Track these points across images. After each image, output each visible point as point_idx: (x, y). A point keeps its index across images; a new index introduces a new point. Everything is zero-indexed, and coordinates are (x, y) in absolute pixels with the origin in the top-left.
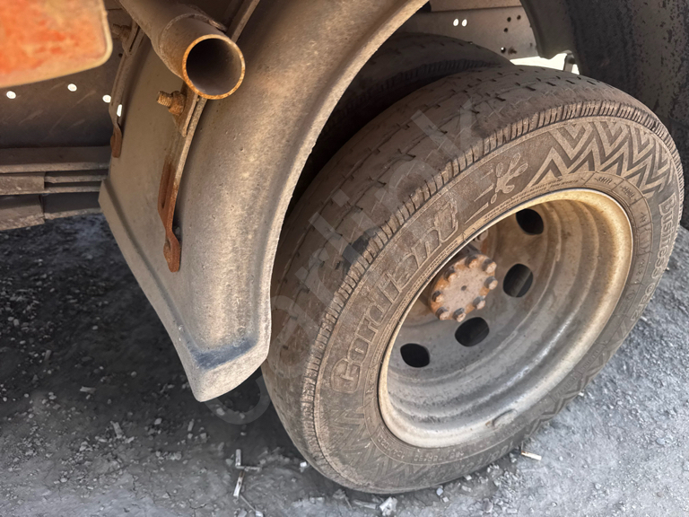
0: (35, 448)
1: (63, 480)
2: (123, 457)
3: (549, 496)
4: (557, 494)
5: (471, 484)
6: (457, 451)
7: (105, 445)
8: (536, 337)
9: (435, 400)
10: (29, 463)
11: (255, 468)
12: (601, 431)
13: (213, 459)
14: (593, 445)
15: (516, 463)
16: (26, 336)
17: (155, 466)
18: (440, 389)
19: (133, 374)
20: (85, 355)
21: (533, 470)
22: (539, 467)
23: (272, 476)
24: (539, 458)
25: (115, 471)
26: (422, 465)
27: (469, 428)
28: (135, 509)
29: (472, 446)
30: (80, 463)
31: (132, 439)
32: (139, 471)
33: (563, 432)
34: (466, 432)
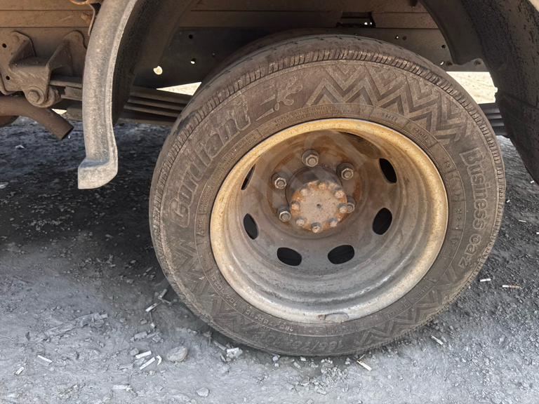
0: (66, 254)
1: (69, 272)
2: (104, 272)
3: (360, 395)
4: (368, 396)
5: (303, 364)
6: (288, 325)
7: (99, 263)
8: (384, 267)
9: (287, 287)
10: (59, 260)
11: (168, 302)
12: (442, 374)
13: (149, 290)
14: (426, 379)
15: (348, 365)
16: (99, 203)
17: (116, 282)
18: (295, 283)
19: (138, 236)
20: (121, 220)
21: (359, 375)
22: (366, 375)
23: (176, 310)
24: (369, 369)
25: (96, 278)
26: (253, 321)
27: (303, 312)
28: (93, 298)
29: (303, 328)
30: (81, 267)
31: (114, 265)
32: (107, 281)
33: (404, 361)
34: (298, 314)
